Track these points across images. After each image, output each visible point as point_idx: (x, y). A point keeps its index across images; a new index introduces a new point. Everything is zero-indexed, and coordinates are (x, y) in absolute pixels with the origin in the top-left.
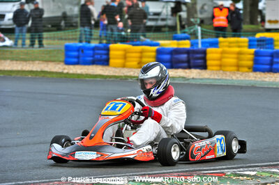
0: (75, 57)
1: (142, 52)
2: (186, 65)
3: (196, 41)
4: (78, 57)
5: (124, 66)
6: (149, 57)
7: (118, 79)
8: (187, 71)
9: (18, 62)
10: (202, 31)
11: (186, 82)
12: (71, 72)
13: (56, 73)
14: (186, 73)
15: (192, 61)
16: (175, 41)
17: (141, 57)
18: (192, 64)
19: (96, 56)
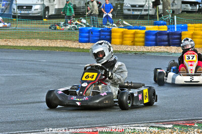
0: (86, 37)
1: (135, 34)
2: (167, 43)
3: (172, 26)
4: (89, 37)
5: (122, 44)
6: (140, 37)
7: (121, 53)
8: (168, 47)
9: (46, 41)
10: (177, 19)
11: (170, 55)
12: (85, 48)
13: (75, 48)
14: (168, 49)
15: (171, 41)
16: (157, 26)
17: (134, 38)
18: (170, 43)
19: (102, 37)
